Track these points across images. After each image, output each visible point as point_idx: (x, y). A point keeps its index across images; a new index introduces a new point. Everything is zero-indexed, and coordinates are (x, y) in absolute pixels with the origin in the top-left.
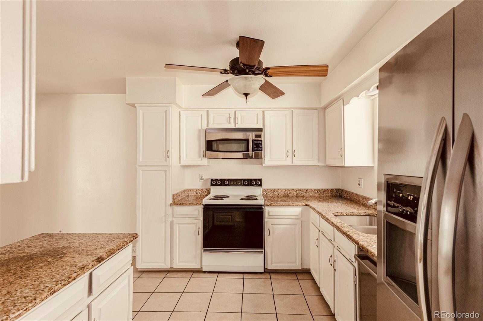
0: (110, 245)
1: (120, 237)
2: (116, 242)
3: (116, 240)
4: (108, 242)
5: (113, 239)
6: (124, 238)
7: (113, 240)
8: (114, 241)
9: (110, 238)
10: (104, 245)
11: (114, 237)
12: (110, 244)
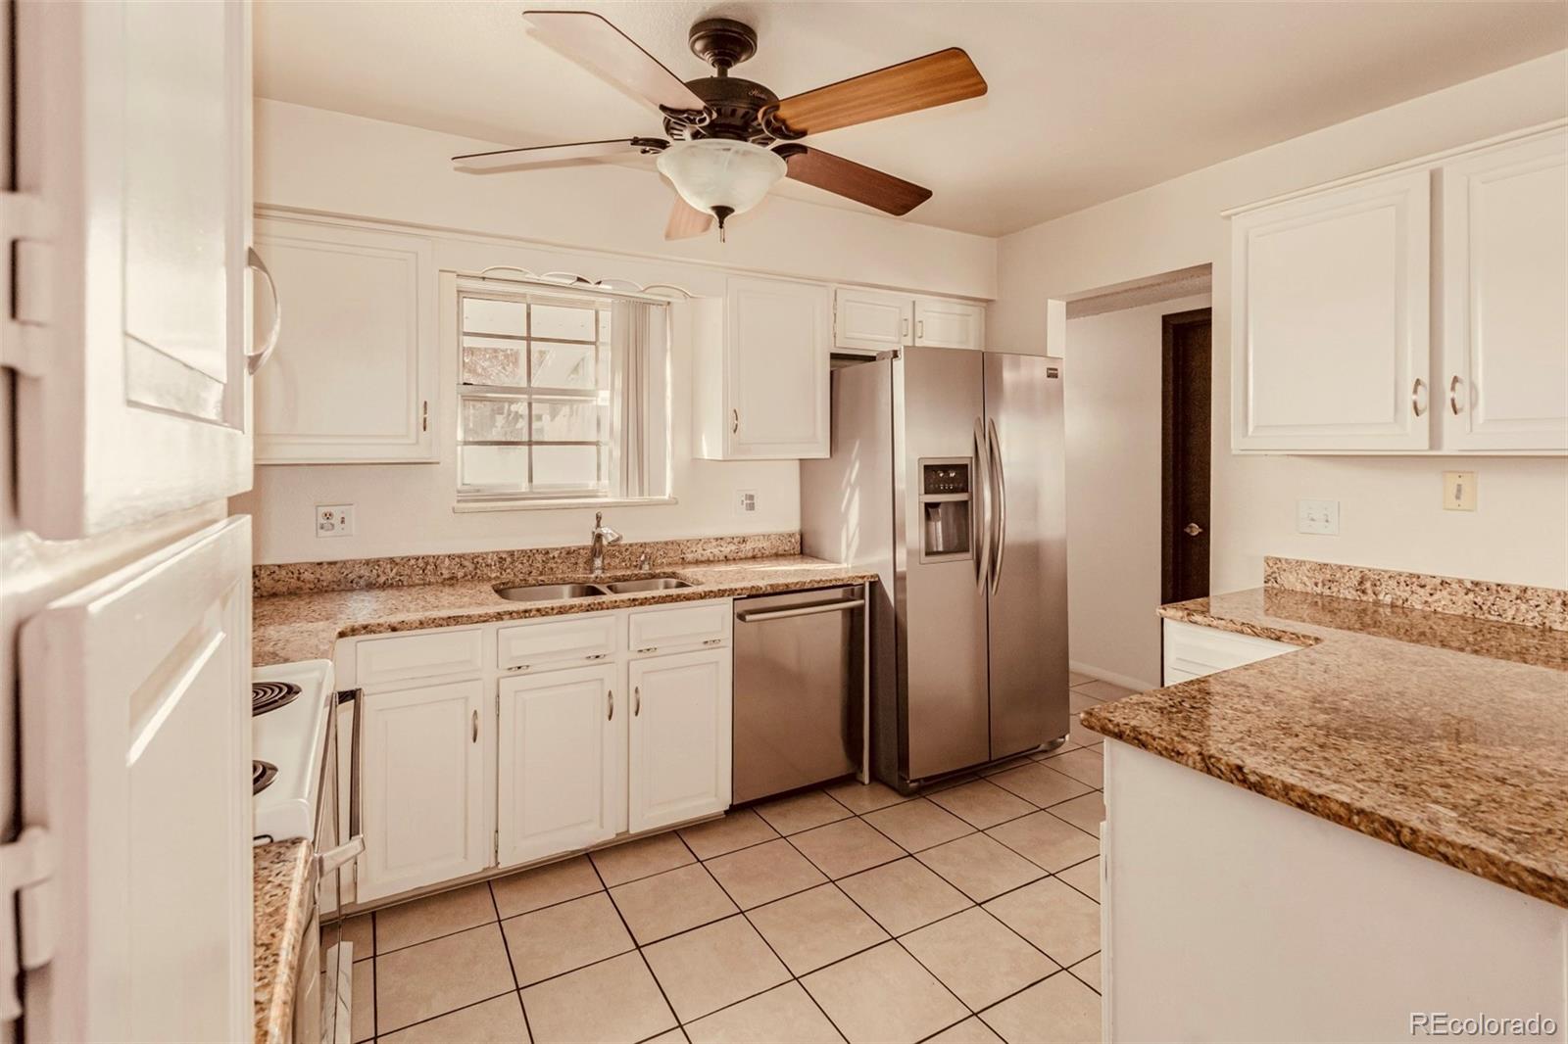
0: (1186, 694)
1: (1151, 712)
2: (1167, 698)
3: (1167, 705)
4: (1192, 707)
5: (1177, 712)
6: (1137, 704)
7: (1174, 710)
8: (1171, 702)
9: (1184, 718)
10: (1203, 701)
11: (1170, 719)
12: (1187, 697)
